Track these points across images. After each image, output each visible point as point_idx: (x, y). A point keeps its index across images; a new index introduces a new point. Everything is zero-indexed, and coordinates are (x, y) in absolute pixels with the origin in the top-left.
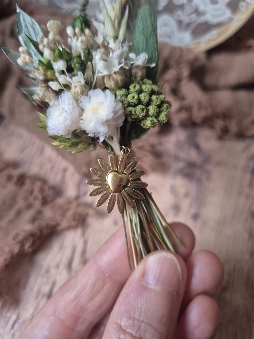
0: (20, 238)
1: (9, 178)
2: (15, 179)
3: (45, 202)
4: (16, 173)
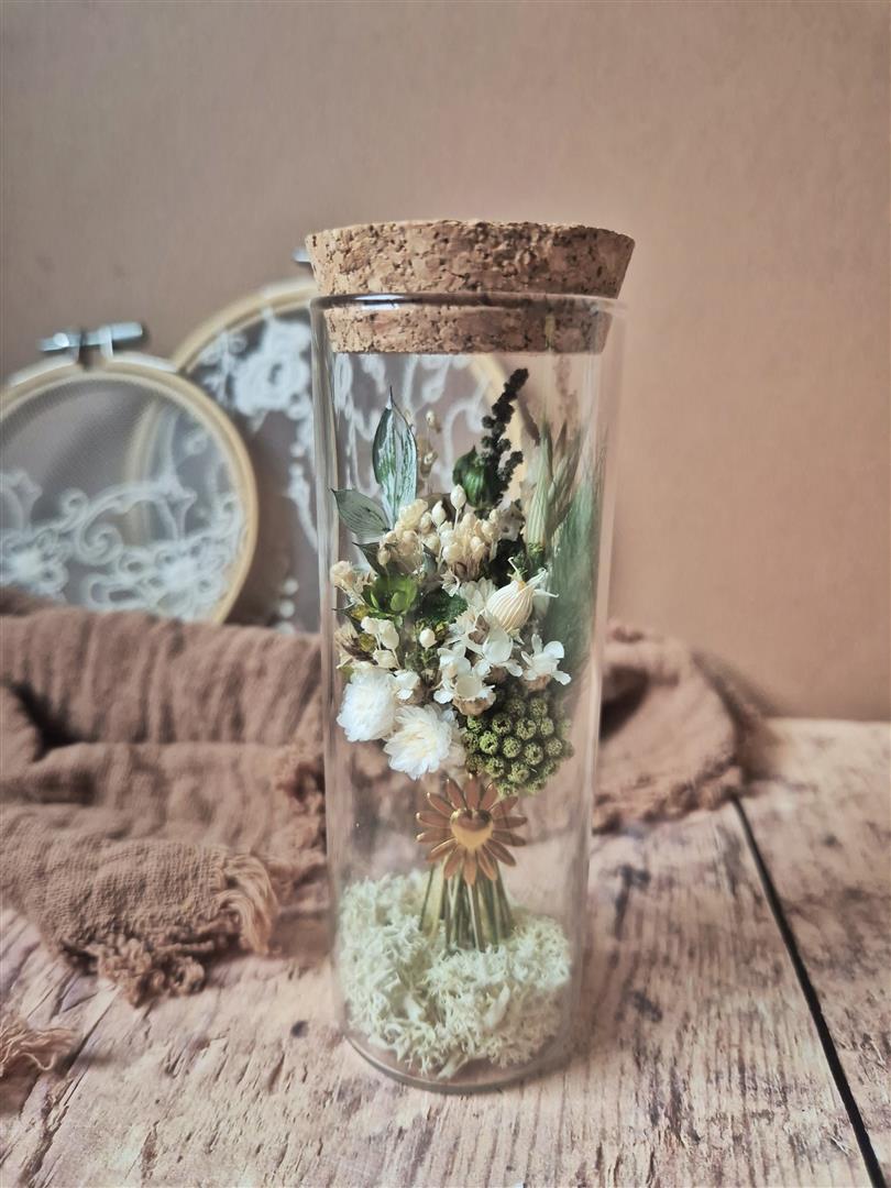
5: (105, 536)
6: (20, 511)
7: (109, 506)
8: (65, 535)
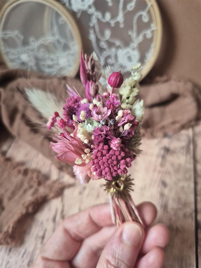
0: (26, 204)
1: (19, 172)
2: (22, 172)
3: (39, 184)
4: (22, 168)
5: (43, 51)
6: (19, 42)
7: (42, 43)
8: (32, 50)
